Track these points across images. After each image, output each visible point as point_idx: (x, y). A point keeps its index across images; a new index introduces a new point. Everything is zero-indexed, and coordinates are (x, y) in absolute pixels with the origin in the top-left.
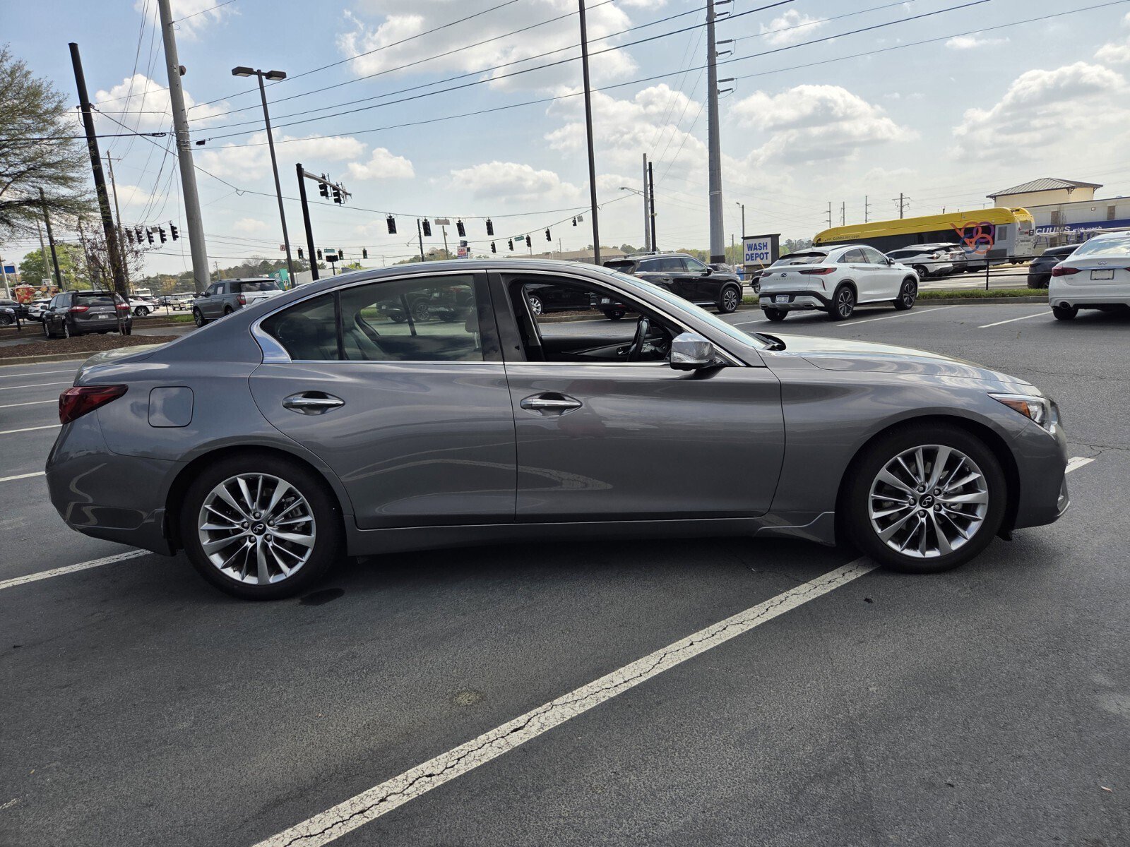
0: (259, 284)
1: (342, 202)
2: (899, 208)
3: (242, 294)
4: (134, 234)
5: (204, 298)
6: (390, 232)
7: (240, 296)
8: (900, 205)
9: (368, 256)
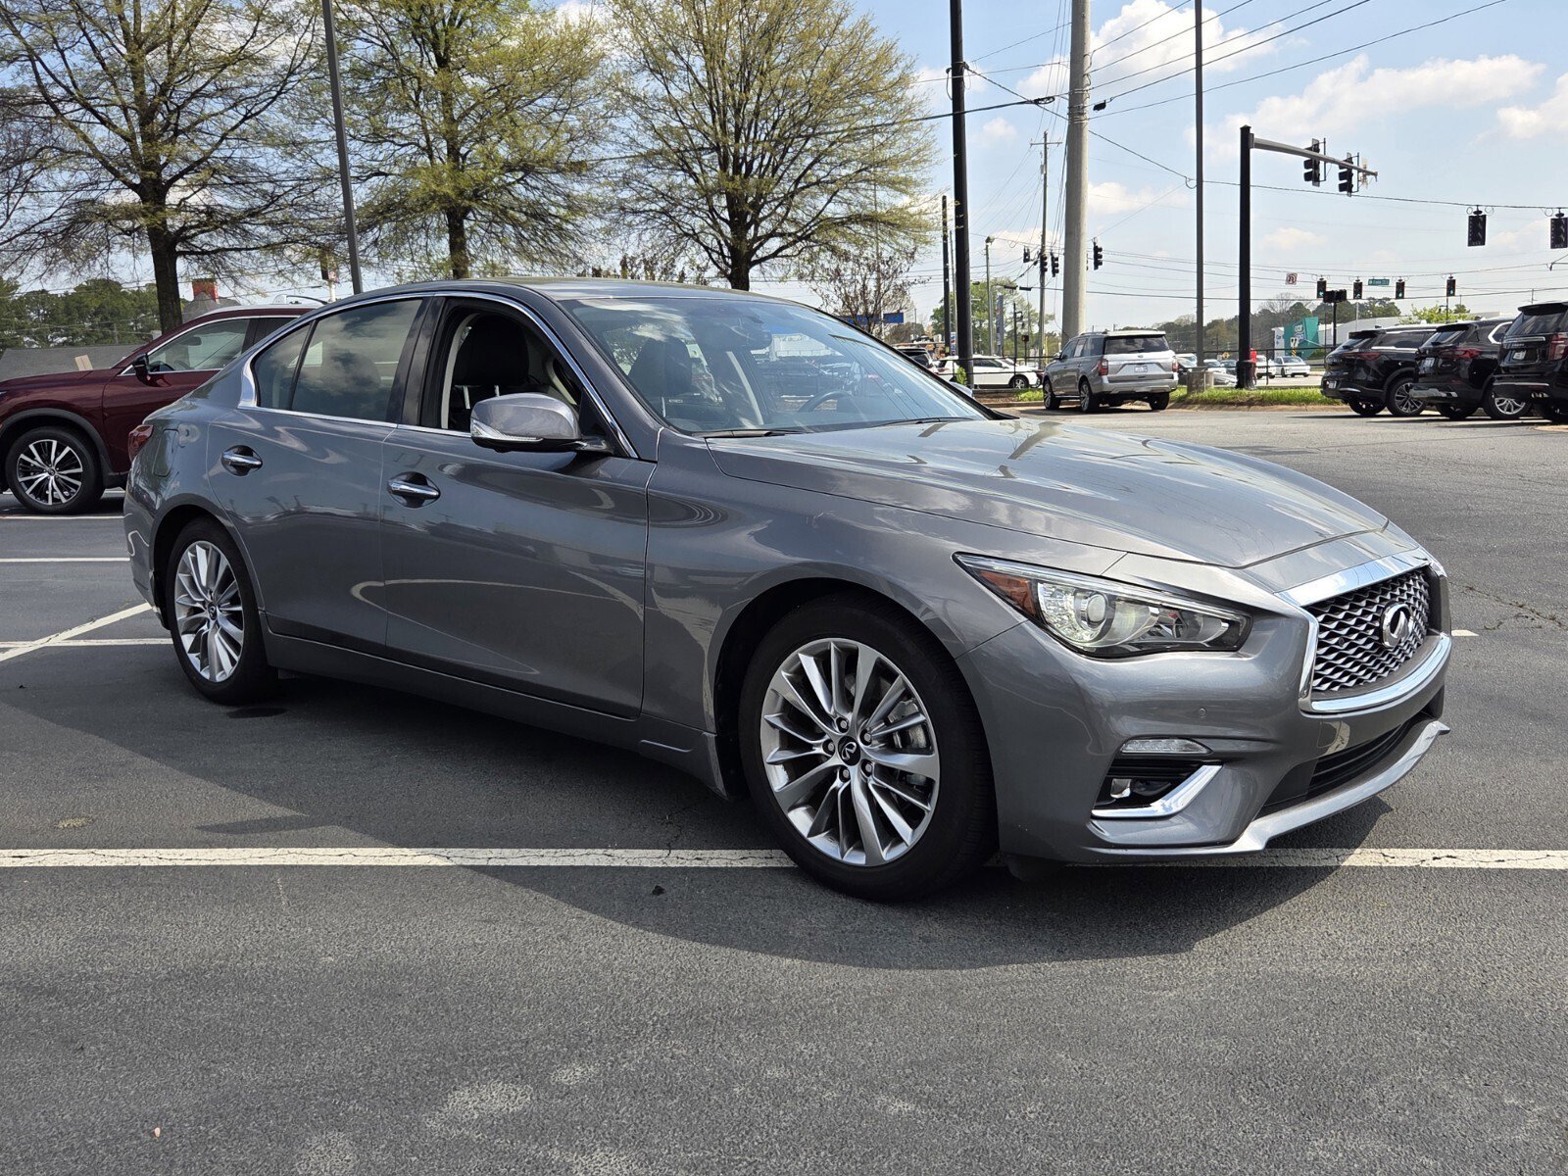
0: (1142, 341)
1: (1354, 189)
3: (1106, 357)
4: (1049, 261)
5: (1059, 362)
6: (1470, 244)
7: (1102, 360)
9: (1457, 292)
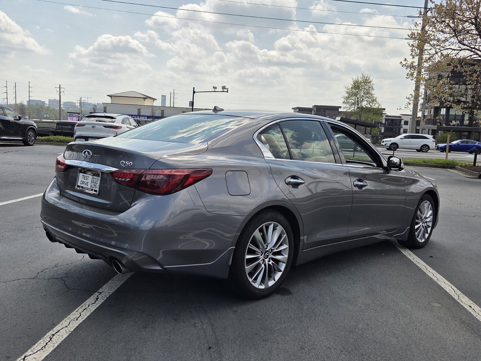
2: (59, 93)
8: (59, 91)
